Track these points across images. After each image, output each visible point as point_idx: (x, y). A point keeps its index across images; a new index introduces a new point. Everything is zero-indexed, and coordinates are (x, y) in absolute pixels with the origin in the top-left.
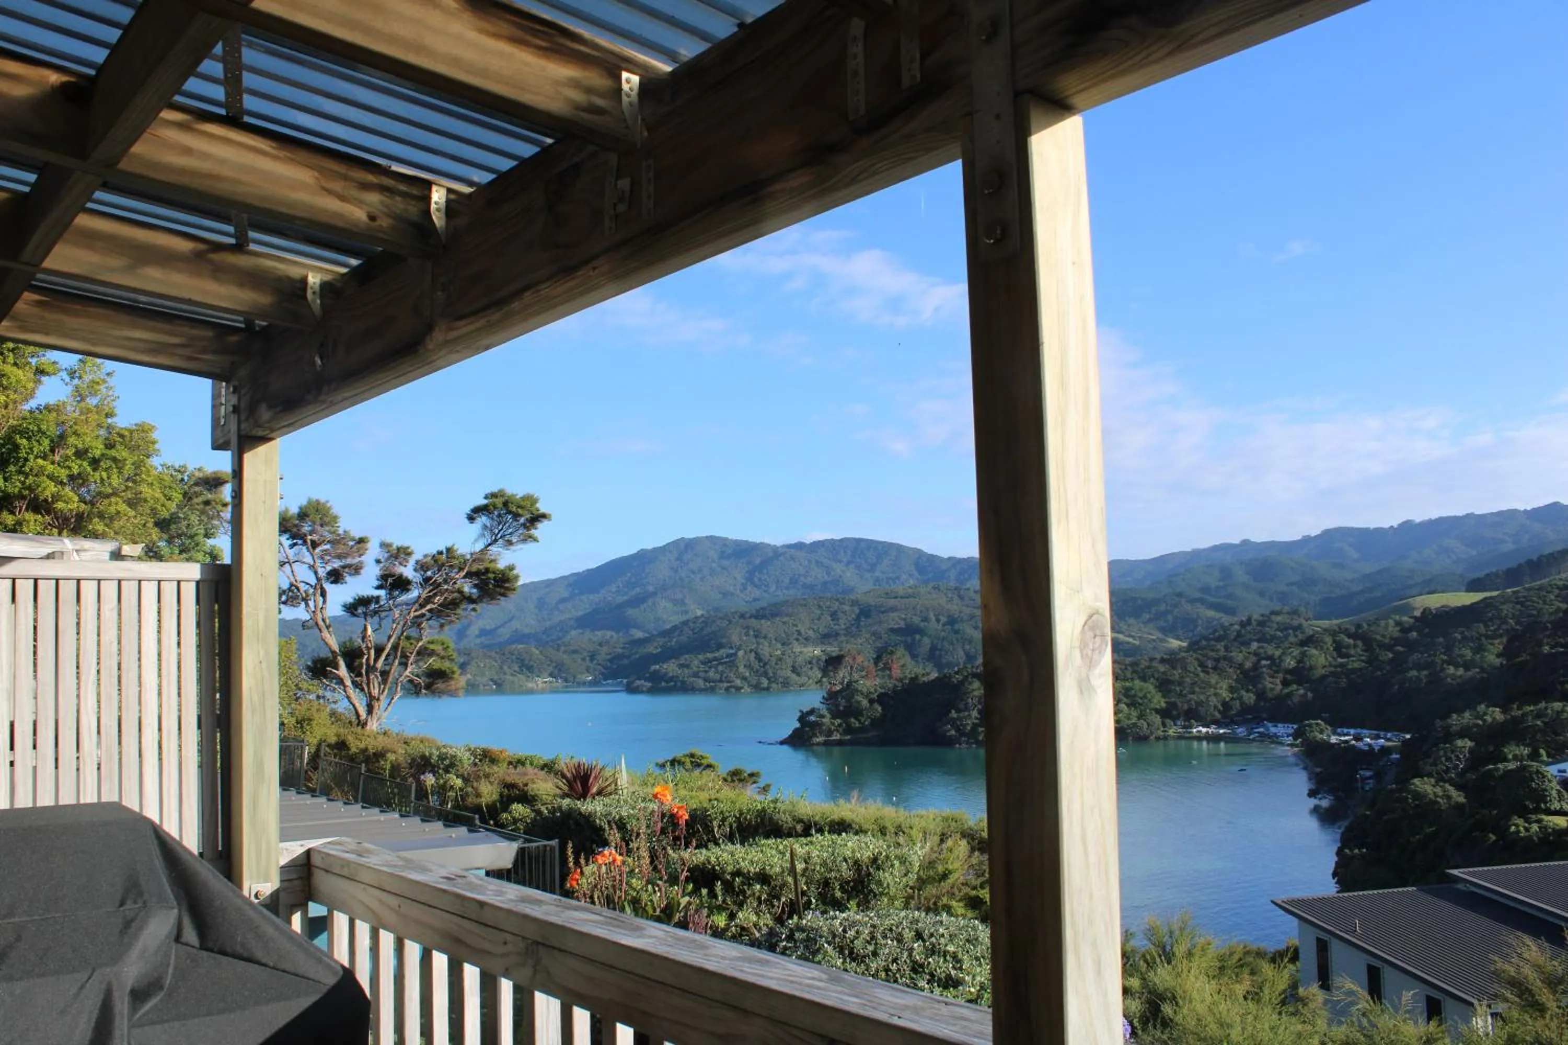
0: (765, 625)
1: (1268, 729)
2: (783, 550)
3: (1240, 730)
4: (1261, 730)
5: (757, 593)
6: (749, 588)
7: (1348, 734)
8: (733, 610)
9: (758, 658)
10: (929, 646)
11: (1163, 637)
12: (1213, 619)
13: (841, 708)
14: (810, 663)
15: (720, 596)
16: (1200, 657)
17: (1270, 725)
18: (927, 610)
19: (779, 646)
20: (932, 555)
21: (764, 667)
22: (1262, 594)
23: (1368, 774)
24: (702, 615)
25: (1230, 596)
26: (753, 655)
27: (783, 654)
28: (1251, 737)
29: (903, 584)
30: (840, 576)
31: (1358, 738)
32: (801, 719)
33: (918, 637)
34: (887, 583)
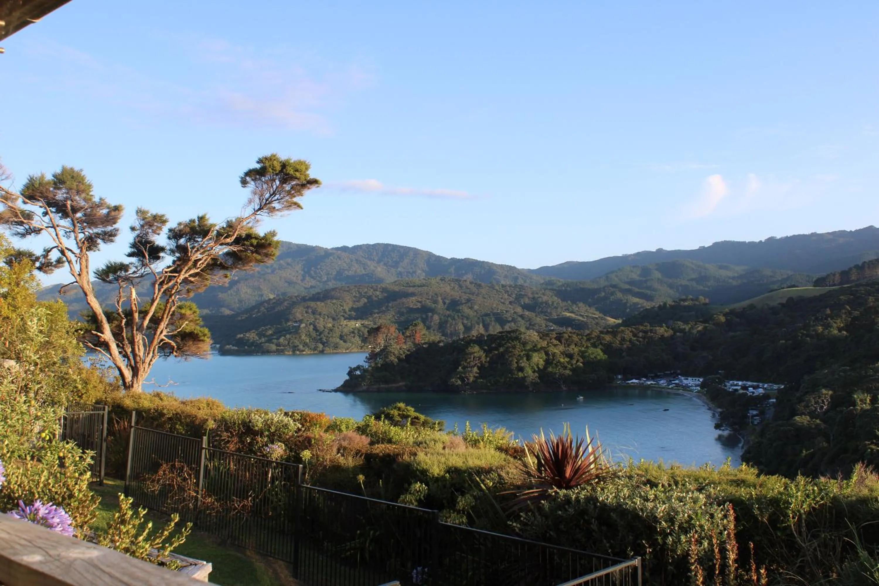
0: (320, 306)
1: (682, 382)
2: (331, 252)
3: (662, 382)
4: (677, 382)
5: (313, 282)
6: (307, 278)
7: (736, 385)
8: (296, 295)
9: (315, 329)
10: (438, 321)
11: (603, 316)
12: (637, 304)
13: (380, 365)
14: (353, 332)
15: (286, 284)
16: (634, 330)
17: (683, 378)
18: (436, 294)
19: (330, 320)
20: (439, 257)
21: (320, 335)
22: (671, 286)
23: (755, 412)
24: (274, 298)
25: (649, 288)
26: (312, 326)
27: (333, 326)
28: (670, 387)
29: (418, 277)
30: (374, 271)
31: (745, 388)
32: (350, 373)
33: (430, 314)
34: (407, 276)
